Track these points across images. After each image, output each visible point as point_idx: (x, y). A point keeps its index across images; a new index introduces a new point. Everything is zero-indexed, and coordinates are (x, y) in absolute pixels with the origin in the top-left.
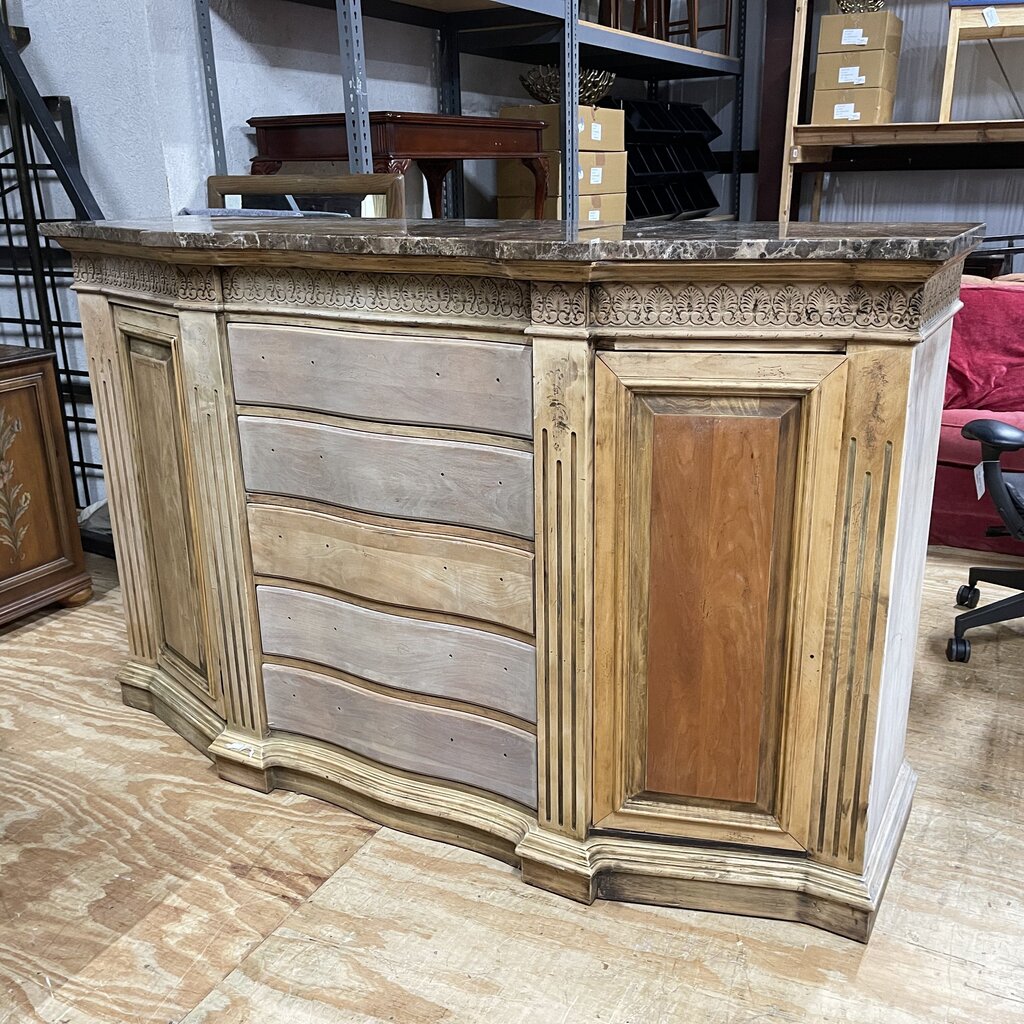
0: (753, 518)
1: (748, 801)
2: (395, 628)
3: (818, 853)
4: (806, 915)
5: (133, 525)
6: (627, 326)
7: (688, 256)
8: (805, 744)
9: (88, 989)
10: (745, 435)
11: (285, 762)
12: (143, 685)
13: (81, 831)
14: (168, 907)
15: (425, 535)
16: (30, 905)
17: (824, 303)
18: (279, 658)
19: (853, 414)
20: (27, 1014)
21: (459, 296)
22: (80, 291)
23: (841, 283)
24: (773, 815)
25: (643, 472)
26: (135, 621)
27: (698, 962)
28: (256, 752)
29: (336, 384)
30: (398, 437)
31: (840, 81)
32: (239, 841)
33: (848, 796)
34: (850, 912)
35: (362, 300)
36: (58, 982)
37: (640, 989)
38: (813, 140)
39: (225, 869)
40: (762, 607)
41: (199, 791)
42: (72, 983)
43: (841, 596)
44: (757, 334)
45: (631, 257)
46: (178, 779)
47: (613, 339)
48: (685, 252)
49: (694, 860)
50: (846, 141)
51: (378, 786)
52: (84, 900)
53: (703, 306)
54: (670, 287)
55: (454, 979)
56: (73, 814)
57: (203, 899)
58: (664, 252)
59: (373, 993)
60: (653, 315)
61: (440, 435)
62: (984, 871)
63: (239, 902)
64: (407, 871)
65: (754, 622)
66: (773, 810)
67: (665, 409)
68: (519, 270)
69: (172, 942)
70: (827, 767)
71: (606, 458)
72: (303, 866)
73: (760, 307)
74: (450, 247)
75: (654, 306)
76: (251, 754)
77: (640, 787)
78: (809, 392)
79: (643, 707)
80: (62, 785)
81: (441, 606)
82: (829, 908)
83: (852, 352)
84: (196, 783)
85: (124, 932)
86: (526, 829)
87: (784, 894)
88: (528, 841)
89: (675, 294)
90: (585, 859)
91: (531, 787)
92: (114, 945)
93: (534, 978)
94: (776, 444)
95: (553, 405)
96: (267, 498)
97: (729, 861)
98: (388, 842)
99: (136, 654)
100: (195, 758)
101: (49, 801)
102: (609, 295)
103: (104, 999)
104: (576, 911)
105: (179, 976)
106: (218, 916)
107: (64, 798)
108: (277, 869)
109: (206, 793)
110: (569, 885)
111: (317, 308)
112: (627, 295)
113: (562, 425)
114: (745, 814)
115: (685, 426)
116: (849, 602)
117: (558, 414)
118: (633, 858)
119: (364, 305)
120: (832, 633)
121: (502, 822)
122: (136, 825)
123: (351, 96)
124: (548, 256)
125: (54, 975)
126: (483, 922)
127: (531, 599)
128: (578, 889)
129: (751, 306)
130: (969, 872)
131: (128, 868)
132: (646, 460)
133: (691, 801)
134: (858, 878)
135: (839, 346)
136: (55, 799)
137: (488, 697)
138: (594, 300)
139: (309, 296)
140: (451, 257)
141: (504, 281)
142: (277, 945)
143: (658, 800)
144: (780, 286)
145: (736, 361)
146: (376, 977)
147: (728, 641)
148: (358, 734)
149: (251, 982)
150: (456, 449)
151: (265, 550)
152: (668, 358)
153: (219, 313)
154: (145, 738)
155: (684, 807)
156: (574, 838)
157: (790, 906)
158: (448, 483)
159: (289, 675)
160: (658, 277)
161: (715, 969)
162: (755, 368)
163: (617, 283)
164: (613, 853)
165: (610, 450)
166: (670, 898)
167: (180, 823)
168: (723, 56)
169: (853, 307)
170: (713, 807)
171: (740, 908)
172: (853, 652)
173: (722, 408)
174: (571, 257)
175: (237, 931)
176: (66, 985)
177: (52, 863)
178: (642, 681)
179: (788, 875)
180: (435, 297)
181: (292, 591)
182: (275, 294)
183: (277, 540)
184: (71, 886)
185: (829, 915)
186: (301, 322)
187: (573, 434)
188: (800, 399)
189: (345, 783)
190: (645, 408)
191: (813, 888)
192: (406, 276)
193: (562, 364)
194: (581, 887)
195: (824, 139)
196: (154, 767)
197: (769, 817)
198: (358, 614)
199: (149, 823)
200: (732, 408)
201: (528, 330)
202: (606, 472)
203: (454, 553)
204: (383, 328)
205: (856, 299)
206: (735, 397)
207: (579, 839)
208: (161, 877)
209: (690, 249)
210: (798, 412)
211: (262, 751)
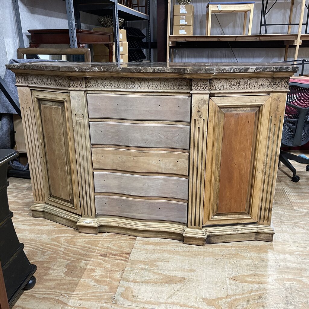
0: (248, 138)
1: (243, 211)
2: (143, 179)
3: (259, 222)
4: (257, 238)
5: (37, 160)
6: (218, 90)
7: (237, 71)
8: (257, 195)
9: (81, 295)
10: (247, 117)
11: (103, 224)
12: (41, 210)
13: (45, 254)
14: (88, 269)
15: (153, 152)
16: (44, 277)
17: (266, 82)
18: (100, 193)
19: (271, 110)
20: (66, 306)
21: (167, 84)
22: (18, 86)
23: (270, 78)
24: (249, 214)
25: (221, 128)
26: (37, 190)
27: (238, 254)
28: (94, 222)
29: (126, 110)
30: (146, 124)
31: (180, 23)
32: (98, 248)
33: (268, 206)
34: (268, 235)
35: (136, 86)
36: (70, 295)
37: (228, 263)
38: (175, 40)
39: (99, 256)
40: (249, 161)
41: (76, 237)
42: (74, 294)
43: (267, 156)
44: (250, 91)
45: (223, 72)
46: (66, 235)
47: (214, 94)
48: (236, 70)
49: (230, 229)
50: (183, 40)
51: (136, 226)
52: (61, 272)
53: (237, 84)
54: (230, 80)
55: (182, 270)
56: (39, 250)
57: (99, 265)
58: (231, 70)
59: (163, 278)
60: (225, 87)
61: (159, 123)
62: (287, 221)
63: (109, 264)
64: (151, 247)
65: (247, 165)
66: (249, 213)
67: (227, 111)
68: (190, 76)
69: (97, 277)
70: (262, 199)
71: (211, 125)
72: (121, 251)
73: (251, 84)
74: (169, 70)
75: (225, 84)
76: (92, 223)
77: (216, 212)
78: (262, 105)
79: (217, 191)
80: (29, 243)
81: (158, 171)
82: (263, 235)
83: (272, 94)
84: (73, 235)
85: (81, 278)
86: (185, 229)
87: (252, 234)
88: (186, 232)
89: (231, 81)
90: (204, 234)
91: (185, 218)
92: (80, 282)
93: (201, 266)
94: (254, 119)
95: (198, 112)
96: (98, 146)
97: (238, 228)
98: (141, 241)
99: (37, 200)
100: (67, 229)
101: (28, 248)
102: (214, 82)
103: (88, 296)
104: (201, 248)
105: (106, 286)
106: (106, 268)
107: (33, 246)
108: (114, 253)
109: (78, 237)
110: (198, 242)
111: (119, 88)
112: (218, 82)
113: (200, 117)
114: (242, 215)
115: (232, 116)
116: (269, 157)
117: (199, 114)
118: (215, 232)
119: (137, 87)
120: (264, 166)
121: (176, 229)
122: (63, 250)
123: (71, 24)
124: (201, 72)
125: (67, 294)
126: (180, 255)
127: (187, 166)
128: (201, 242)
129: (249, 84)
130: (284, 222)
131: (69, 262)
132: (222, 125)
133: (229, 214)
134: (270, 226)
135: (268, 93)
136: (30, 247)
137: (171, 195)
138: (210, 84)
139: (116, 85)
140: (169, 73)
141: (182, 79)
142: (128, 272)
143: (220, 215)
144: (256, 79)
145: (245, 98)
146: (161, 274)
147: (240, 170)
148: (128, 212)
149: (128, 283)
150: (164, 126)
151: (97, 161)
152: (228, 98)
153: (85, 91)
154: (47, 225)
155: (227, 216)
156: (199, 229)
157: (253, 237)
158: (161, 136)
159: (104, 198)
160: (227, 77)
161: (242, 255)
162: (249, 100)
163: (216, 79)
164: (210, 231)
165: (212, 123)
166: (224, 240)
167: (76, 247)
168: (145, 14)
169: (272, 83)
170: (234, 215)
171: (241, 239)
172: (270, 170)
173: (241, 110)
174: (208, 72)
175: (114, 271)
176: (73, 296)
177: (43, 265)
178: (218, 184)
179: (253, 229)
180: (159, 84)
181: (106, 173)
182: (104, 85)
183: (101, 158)
184: (54, 270)
185: (263, 237)
186: (113, 93)
187: (204, 120)
188: (259, 107)
189: (125, 226)
190: (222, 111)
191: (260, 231)
192: (150, 79)
193: (201, 101)
194: (202, 242)
195: (177, 39)
196: (56, 233)
197: (248, 215)
198: (130, 177)
199: (66, 248)
200: (244, 110)
201: (191, 92)
202: (211, 130)
203: (163, 156)
204: (143, 94)
205: (273, 82)
206: (244, 107)
207: (201, 229)
208: (81, 262)
209: (237, 70)
210: (259, 110)
211: (96, 222)
